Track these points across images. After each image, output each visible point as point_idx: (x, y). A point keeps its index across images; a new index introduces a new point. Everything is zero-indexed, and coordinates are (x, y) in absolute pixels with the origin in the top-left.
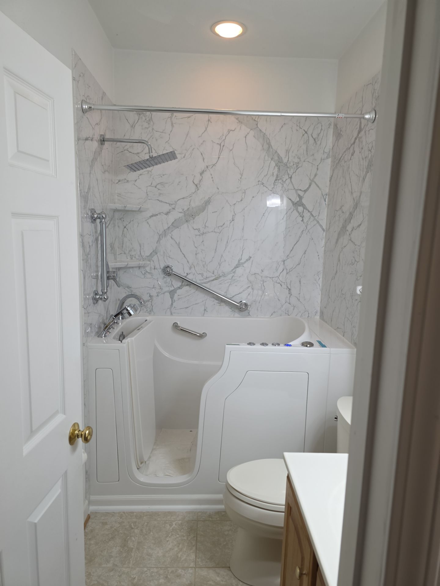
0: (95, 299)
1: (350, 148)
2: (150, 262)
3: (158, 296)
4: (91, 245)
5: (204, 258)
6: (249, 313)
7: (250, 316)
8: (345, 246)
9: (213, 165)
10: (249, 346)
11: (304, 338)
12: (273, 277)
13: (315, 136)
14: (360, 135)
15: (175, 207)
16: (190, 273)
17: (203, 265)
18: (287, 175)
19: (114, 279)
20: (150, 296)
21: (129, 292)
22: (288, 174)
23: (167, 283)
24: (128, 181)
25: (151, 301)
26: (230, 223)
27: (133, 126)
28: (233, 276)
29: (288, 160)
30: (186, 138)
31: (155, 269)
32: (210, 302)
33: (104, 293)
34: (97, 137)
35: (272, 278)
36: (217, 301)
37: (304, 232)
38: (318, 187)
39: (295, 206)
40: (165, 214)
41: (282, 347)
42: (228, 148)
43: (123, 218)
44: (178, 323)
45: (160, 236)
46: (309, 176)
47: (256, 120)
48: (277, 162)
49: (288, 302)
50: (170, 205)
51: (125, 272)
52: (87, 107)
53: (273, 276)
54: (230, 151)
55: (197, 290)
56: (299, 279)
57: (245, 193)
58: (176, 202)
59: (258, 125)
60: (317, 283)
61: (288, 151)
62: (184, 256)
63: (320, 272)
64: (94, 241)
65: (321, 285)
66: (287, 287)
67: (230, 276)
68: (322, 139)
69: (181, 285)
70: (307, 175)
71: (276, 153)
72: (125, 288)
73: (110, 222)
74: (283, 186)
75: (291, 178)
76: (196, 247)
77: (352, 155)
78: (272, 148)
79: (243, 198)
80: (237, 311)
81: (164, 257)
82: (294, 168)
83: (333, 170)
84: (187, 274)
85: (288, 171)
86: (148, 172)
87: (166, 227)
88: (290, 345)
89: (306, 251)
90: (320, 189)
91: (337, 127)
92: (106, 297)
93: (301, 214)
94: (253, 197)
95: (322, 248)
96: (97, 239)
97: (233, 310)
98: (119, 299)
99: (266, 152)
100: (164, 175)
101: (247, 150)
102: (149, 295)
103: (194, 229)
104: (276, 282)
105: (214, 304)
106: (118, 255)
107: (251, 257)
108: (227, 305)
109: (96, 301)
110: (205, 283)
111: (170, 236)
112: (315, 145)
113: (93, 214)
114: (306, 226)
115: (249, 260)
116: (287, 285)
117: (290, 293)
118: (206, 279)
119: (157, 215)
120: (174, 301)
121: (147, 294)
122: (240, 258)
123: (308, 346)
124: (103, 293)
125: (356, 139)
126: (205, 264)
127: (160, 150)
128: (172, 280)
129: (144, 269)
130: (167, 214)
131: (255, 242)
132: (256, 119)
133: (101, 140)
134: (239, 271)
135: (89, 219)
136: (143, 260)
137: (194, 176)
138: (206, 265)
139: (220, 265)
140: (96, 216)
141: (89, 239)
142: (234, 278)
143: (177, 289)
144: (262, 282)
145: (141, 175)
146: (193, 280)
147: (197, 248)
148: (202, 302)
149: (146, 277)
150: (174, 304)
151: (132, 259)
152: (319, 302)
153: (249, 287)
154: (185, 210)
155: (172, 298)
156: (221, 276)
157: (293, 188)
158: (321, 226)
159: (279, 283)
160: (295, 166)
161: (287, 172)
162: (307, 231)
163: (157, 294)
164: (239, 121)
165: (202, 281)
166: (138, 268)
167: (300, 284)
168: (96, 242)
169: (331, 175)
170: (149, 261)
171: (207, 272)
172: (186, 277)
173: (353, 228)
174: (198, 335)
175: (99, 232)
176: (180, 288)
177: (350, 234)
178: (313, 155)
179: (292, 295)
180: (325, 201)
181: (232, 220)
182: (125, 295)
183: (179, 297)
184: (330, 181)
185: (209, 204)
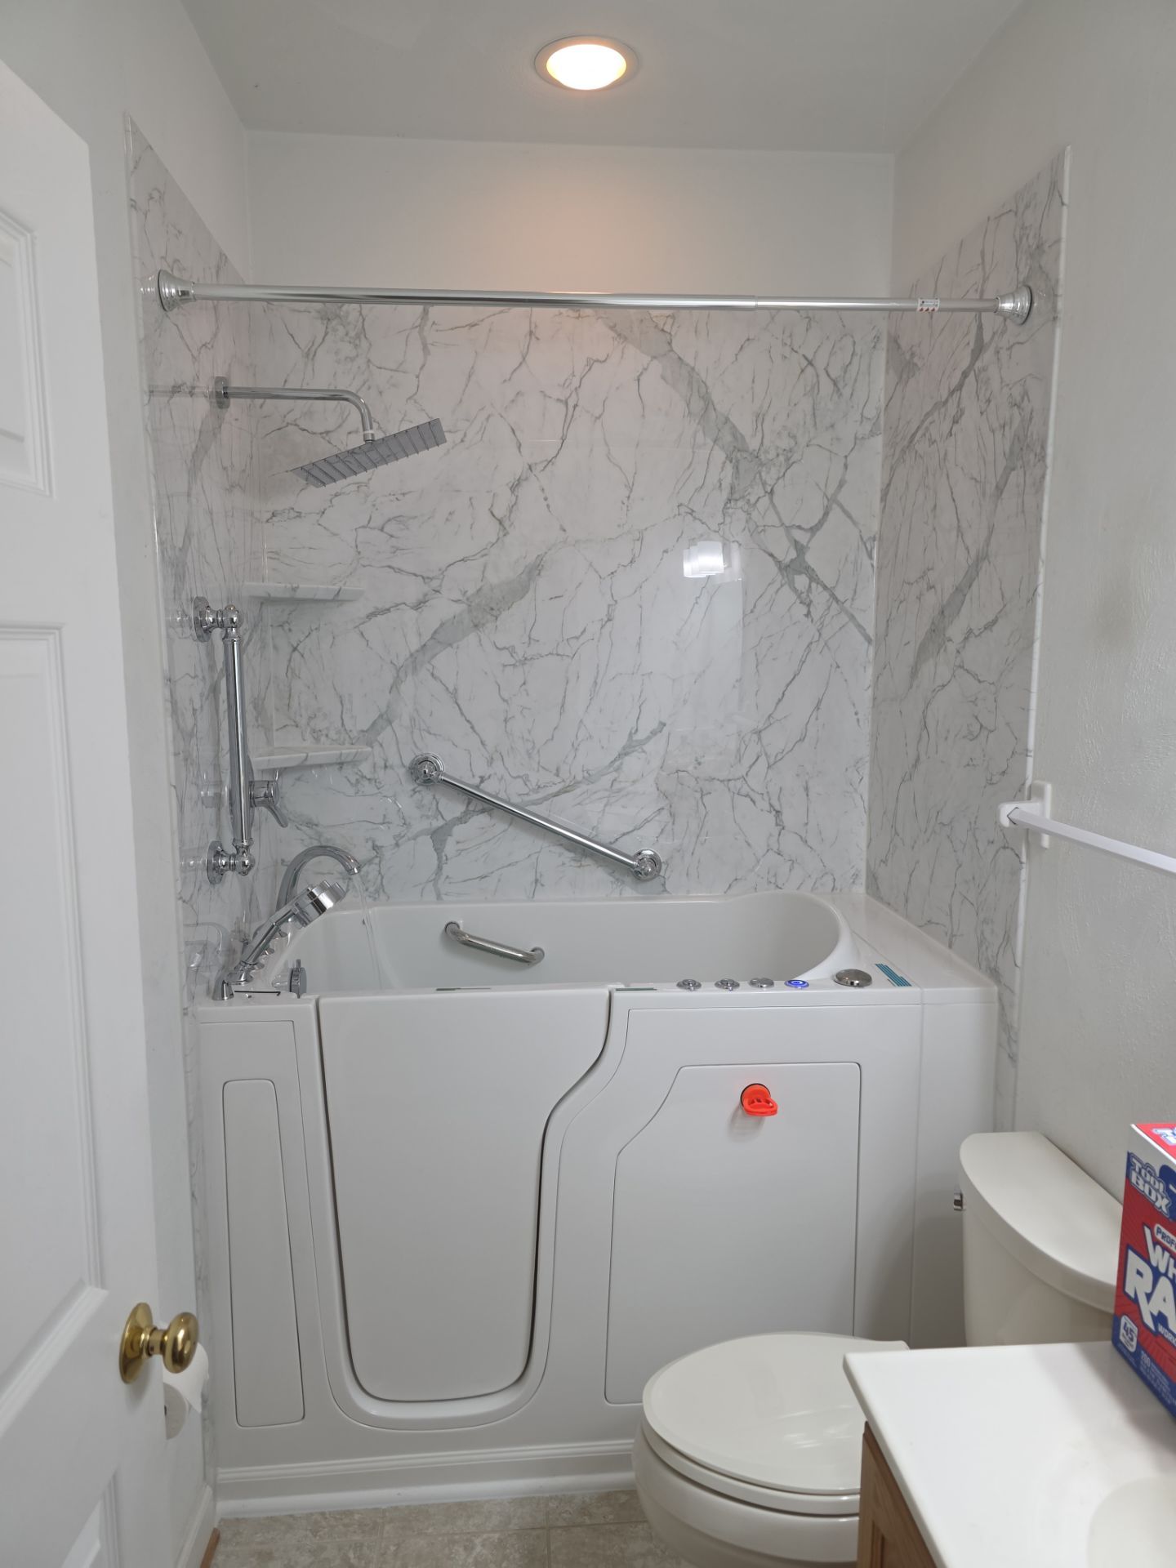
0: (214, 869)
1: (946, 401)
2: (372, 747)
3: (397, 845)
4: (197, 706)
5: (529, 732)
6: (664, 885)
7: (668, 892)
8: (944, 686)
9: (546, 463)
10: (684, 993)
11: (840, 959)
12: (729, 780)
13: (835, 372)
14: (978, 364)
15: (440, 586)
16: (489, 777)
17: (527, 751)
18: (761, 486)
19: (269, 802)
20: (375, 847)
21: (311, 838)
22: (764, 484)
23: (423, 806)
24: (299, 515)
25: (377, 860)
26: (602, 627)
27: (310, 355)
28: (615, 780)
29: (762, 443)
30: (467, 386)
31: (386, 767)
32: (553, 857)
33: (241, 850)
34: (206, 385)
35: (726, 783)
36: (572, 855)
37: (814, 645)
38: (849, 516)
39: (785, 574)
40: (412, 608)
41: (780, 991)
42: (588, 412)
43: (289, 624)
44: (460, 922)
45: (398, 671)
46: (823, 488)
47: (665, 329)
48: (732, 449)
49: (775, 848)
50: (427, 580)
51: (299, 779)
52: (173, 291)
53: (730, 777)
54: (595, 421)
55: (510, 824)
56: (804, 784)
57: (641, 539)
58: (443, 572)
59: (673, 345)
60: (856, 790)
61: (759, 417)
62: (472, 728)
63: (861, 759)
64: (206, 693)
65: (866, 797)
66: (771, 805)
67: (606, 781)
68: (856, 380)
69: (466, 813)
70: (817, 485)
71: (726, 423)
72: (300, 826)
73: (251, 635)
74: (750, 518)
75: (772, 492)
76: (504, 700)
77: (955, 421)
78: (715, 410)
79: (636, 555)
80: (629, 879)
81: (412, 732)
82: (780, 466)
83: (893, 469)
84: (482, 779)
85: (763, 474)
86: (359, 485)
87: (415, 645)
88: (805, 984)
89: (820, 702)
90: (855, 523)
91: (899, 347)
92: (247, 862)
93: (804, 595)
94: (666, 551)
95: (866, 690)
96: (214, 690)
97: (617, 880)
98: (283, 861)
99: (697, 421)
100: (404, 494)
101: (643, 416)
102: (370, 843)
103: (497, 648)
104: (738, 794)
105: (564, 864)
106: (277, 730)
107: (664, 725)
108: (601, 866)
109: (216, 873)
110: (535, 803)
111: (429, 670)
112: (835, 397)
113: (202, 614)
114: (818, 631)
115: (660, 732)
116: (770, 799)
117: (780, 824)
118: (537, 792)
119: (388, 610)
120: (447, 859)
122: (632, 728)
123: (857, 982)
124: (237, 850)
125: (965, 375)
126: (533, 748)
127: (394, 420)
128: (437, 797)
129: (356, 770)
130: (419, 606)
131: (674, 680)
132: (667, 328)
133: (218, 394)
134: (633, 764)
135: (191, 628)
136: (352, 744)
137: (494, 494)
138: (536, 751)
139: (576, 749)
140: (211, 619)
141: (192, 692)
142: (617, 786)
143: (455, 825)
144: (698, 795)
145: (336, 495)
146: (500, 796)
147: (508, 704)
148: (527, 858)
149: (360, 793)
150: (447, 869)
151: (317, 740)
152: (863, 844)
153: (663, 809)
154: (469, 594)
155: (439, 850)
156: (579, 782)
157: (777, 523)
158: (860, 627)
159: (747, 796)
160: (782, 458)
161: (760, 476)
162: (822, 643)
163: (394, 842)
164: (619, 335)
165: (526, 798)
166: (338, 766)
167: (807, 795)
168: (212, 695)
169: (887, 482)
170: (370, 744)
171: (538, 770)
172: (477, 787)
173: (970, 631)
174: (520, 955)
175: (220, 665)
176: (461, 820)
177: (958, 652)
178: (832, 426)
179: (786, 828)
180: (871, 557)
181: (606, 619)
182: (301, 849)
183: (460, 846)
184: (884, 498)
185: (539, 574)
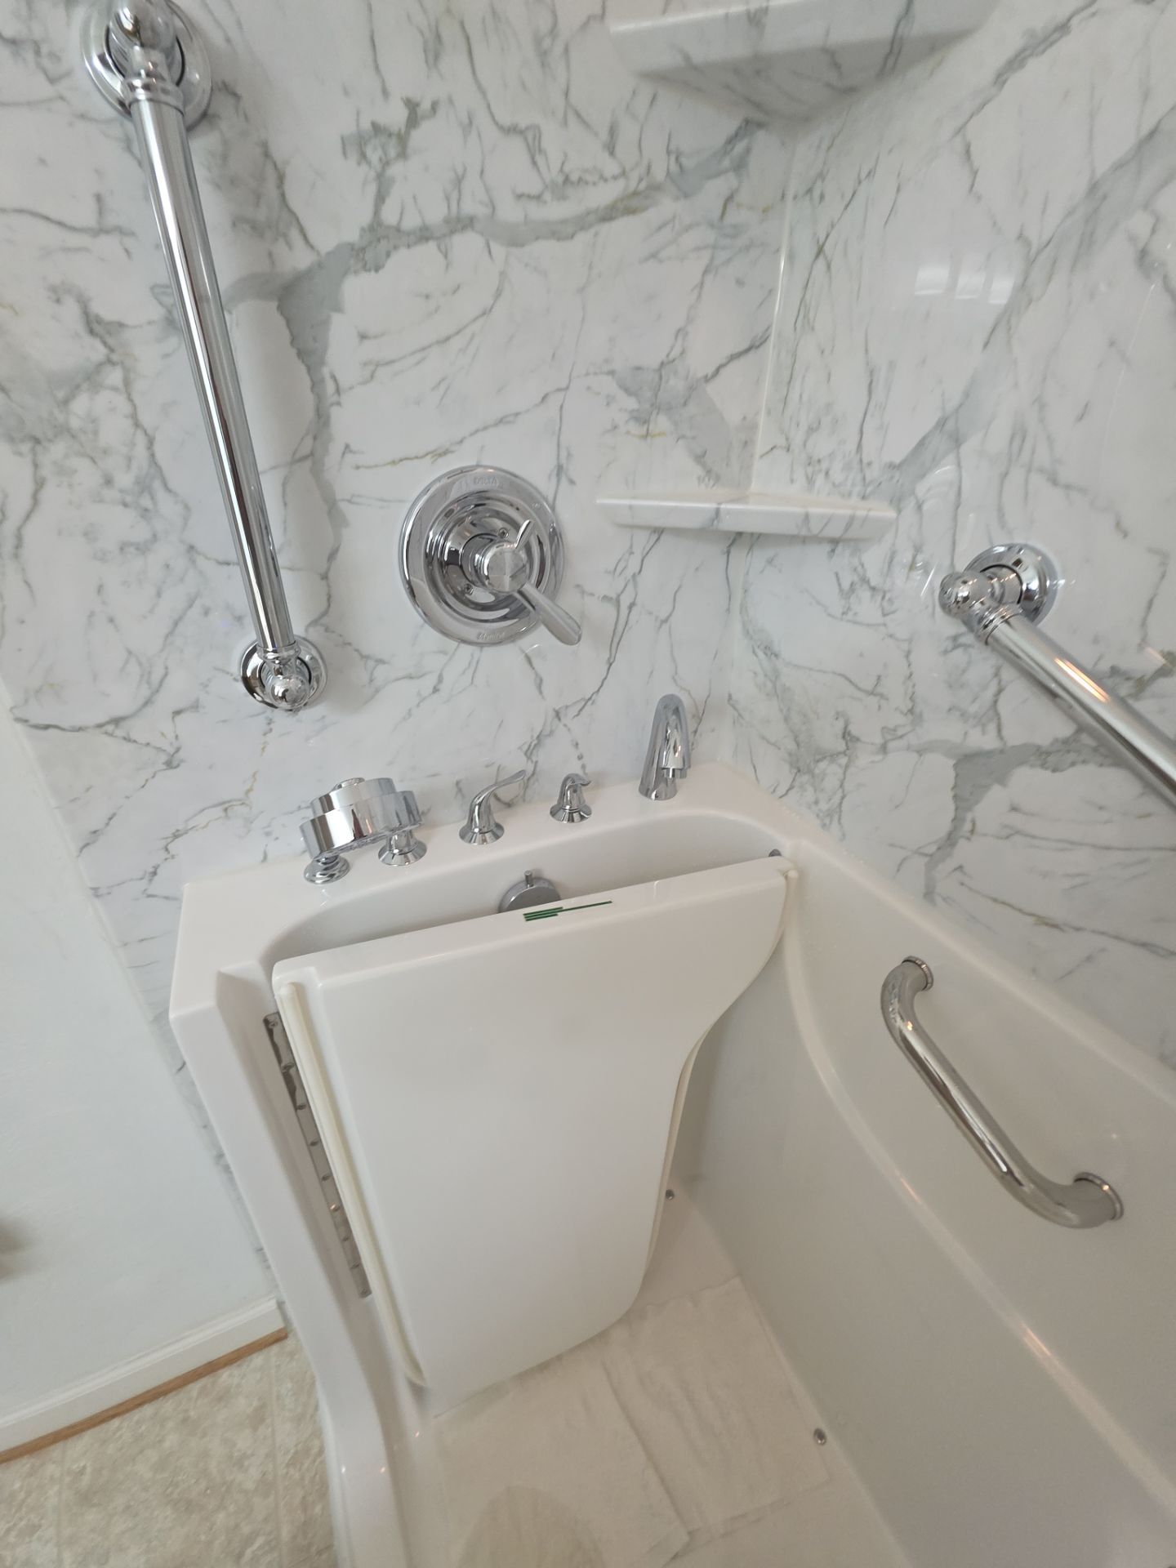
2: (899, 511)
3: (884, 749)
20: (846, 734)
21: (766, 675)
23: (962, 686)
45: (1030, 262)
51: (770, 562)
72: (757, 650)
81: (1005, 475)
102: (840, 724)
106: (762, 457)
120: (972, 831)
121: (838, 715)
129: (855, 562)
136: (864, 498)
143: (1022, 763)
149: (850, 616)
150: (964, 851)
151: (810, 481)
155: (964, 799)
163: (881, 739)
166: (827, 546)
170: (897, 502)
176: (1044, 757)
